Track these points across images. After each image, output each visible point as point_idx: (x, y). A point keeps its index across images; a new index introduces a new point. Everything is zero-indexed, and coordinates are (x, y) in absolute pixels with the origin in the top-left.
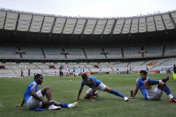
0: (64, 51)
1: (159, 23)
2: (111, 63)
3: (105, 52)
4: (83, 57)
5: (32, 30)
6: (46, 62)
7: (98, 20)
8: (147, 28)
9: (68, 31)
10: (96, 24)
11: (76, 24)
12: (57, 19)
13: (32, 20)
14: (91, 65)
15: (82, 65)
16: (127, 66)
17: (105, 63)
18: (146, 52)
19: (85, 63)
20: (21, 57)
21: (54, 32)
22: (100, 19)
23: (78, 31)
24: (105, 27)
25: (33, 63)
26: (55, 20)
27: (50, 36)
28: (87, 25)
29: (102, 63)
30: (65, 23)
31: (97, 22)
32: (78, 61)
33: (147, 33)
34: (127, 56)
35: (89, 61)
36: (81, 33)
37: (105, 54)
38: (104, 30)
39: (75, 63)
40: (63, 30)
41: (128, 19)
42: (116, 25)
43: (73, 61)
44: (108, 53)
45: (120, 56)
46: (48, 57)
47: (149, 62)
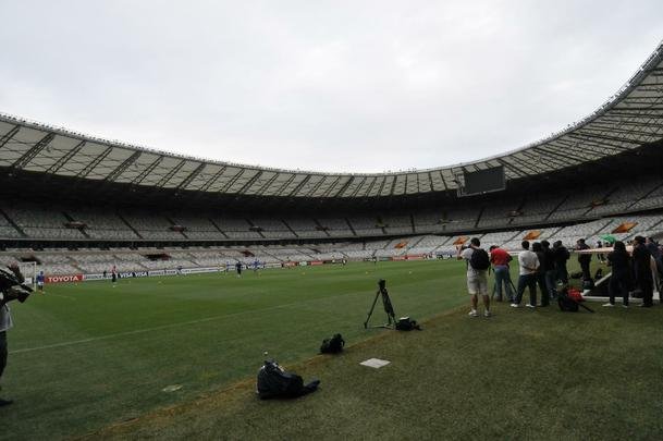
2: (338, 245)
3: (324, 226)
4: (289, 235)
14: (306, 249)
15: (290, 249)
18: (387, 226)
29: (322, 246)
32: (285, 242)
34: (361, 233)
35: (301, 242)
37: (324, 230)
45: (349, 234)
46: (147, 236)
47: (395, 242)
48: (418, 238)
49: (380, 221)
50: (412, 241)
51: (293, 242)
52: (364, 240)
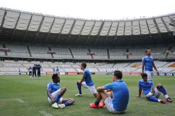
0: (51, 51)
1: (144, 27)
4: (69, 57)
5: (18, 28)
6: (32, 61)
7: (86, 21)
8: (132, 31)
9: (55, 30)
10: (84, 25)
11: (64, 24)
12: (45, 18)
13: (19, 18)
16: (112, 67)
17: (91, 63)
19: (72, 63)
20: (6, 54)
21: (42, 30)
22: (88, 21)
23: (66, 31)
24: (92, 29)
25: (19, 61)
26: (43, 19)
27: (37, 34)
28: (75, 26)
30: (53, 22)
31: (85, 23)
32: (65, 61)
33: (132, 36)
34: (113, 57)
36: (68, 33)
38: (91, 32)
39: (61, 63)
40: (50, 29)
41: (115, 22)
42: (104, 27)
43: (60, 61)
44: (94, 54)
47: (133, 64)
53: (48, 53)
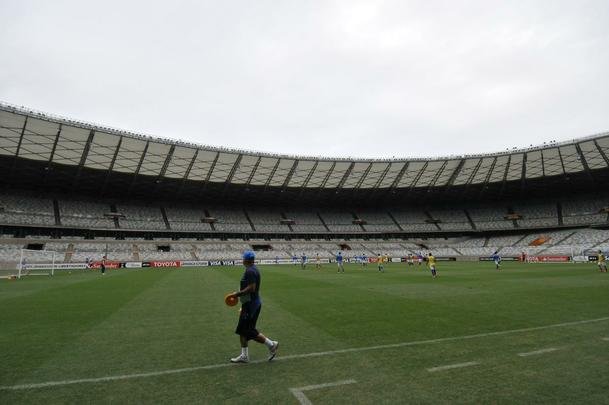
2: (451, 240)
4: (393, 228)
14: (411, 244)
15: (392, 244)
18: (521, 218)
29: (431, 240)
32: (387, 236)
34: (481, 226)
35: (406, 236)
37: (436, 223)
39: (381, 240)
43: (378, 236)
45: (467, 227)
46: (334, 229)
47: (532, 238)
48: (567, 233)
49: (511, 212)
50: (557, 236)
51: (397, 236)
52: (488, 235)
53: (354, 223)
